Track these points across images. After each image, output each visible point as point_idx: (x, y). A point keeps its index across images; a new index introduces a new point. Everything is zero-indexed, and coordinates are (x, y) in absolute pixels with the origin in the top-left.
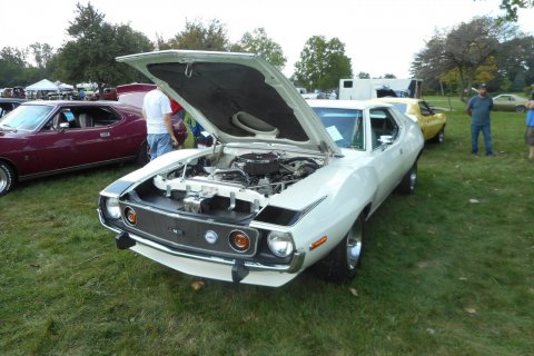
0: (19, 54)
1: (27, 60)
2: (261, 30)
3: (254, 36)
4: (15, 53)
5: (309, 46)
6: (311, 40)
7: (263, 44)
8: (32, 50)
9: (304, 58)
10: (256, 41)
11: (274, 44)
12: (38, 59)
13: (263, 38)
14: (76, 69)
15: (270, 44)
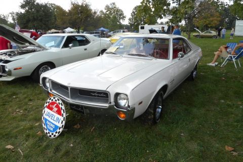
0: (4, 17)
1: (8, 20)
2: (114, 4)
3: (110, 6)
4: (2, 17)
5: (135, 11)
6: (135, 7)
7: (115, 10)
8: (10, 15)
9: (132, 16)
10: (111, 9)
11: (120, 10)
12: (14, 19)
13: (115, 7)
14: (25, 24)
15: (118, 10)
